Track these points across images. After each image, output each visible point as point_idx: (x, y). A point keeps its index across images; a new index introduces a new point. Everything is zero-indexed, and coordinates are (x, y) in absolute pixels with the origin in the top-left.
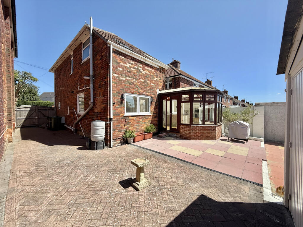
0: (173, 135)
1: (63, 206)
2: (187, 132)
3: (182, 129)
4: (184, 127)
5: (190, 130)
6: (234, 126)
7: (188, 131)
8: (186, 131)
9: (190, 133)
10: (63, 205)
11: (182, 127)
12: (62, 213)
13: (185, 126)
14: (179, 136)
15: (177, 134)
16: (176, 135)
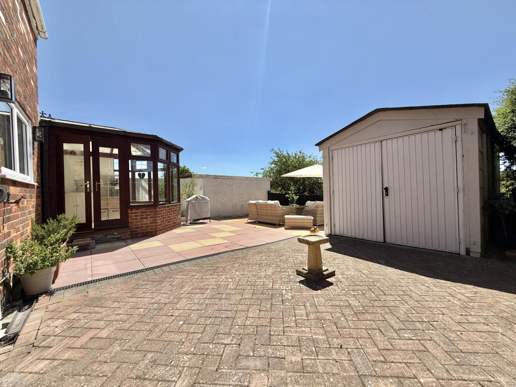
0: (109, 237)
1: (429, 344)
2: (148, 221)
3: (136, 216)
4: (141, 212)
5: (155, 214)
6: (195, 202)
7: (151, 218)
8: (145, 220)
9: (155, 222)
10: (428, 347)
11: (135, 213)
12: (441, 337)
13: (144, 210)
14: (127, 235)
15: (123, 230)
16: (119, 234)
